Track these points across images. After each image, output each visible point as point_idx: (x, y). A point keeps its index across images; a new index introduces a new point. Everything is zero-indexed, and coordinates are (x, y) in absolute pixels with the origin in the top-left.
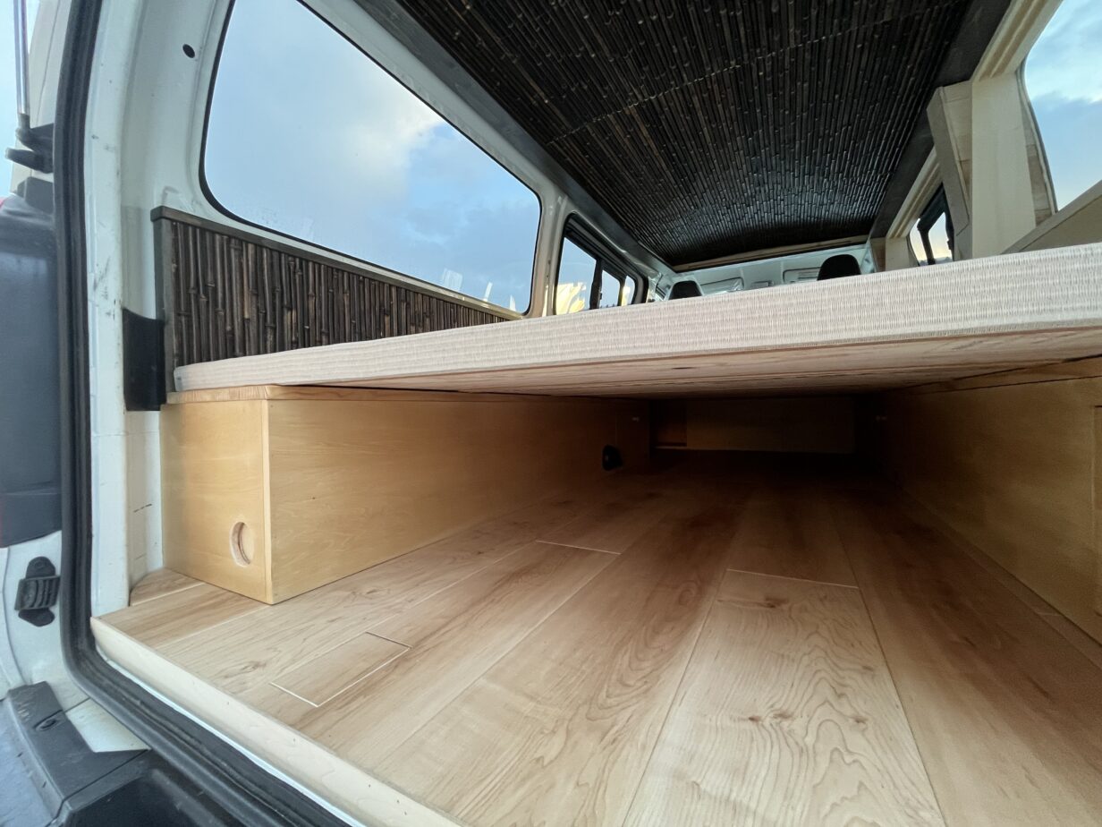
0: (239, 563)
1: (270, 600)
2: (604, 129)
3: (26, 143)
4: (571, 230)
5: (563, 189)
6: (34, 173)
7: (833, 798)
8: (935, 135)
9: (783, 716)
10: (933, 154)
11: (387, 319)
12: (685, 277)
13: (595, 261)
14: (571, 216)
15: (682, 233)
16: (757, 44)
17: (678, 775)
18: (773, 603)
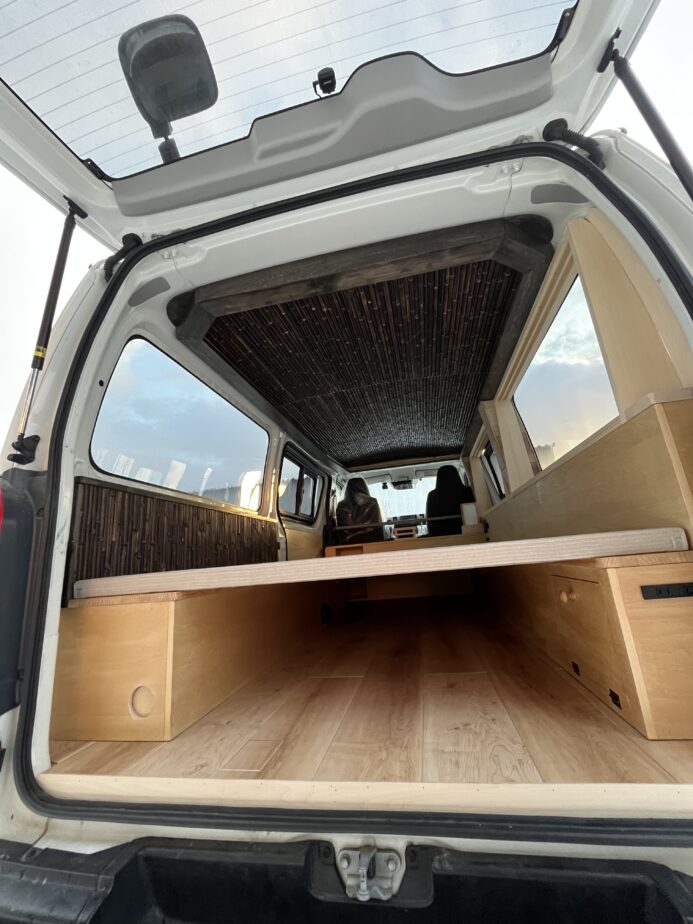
0: (135, 718)
1: (168, 737)
2: (313, 402)
3: (17, 449)
4: (288, 452)
5: (283, 428)
6: (16, 465)
7: (488, 742)
8: (483, 418)
9: (466, 725)
10: (483, 428)
11: (186, 529)
12: (356, 475)
13: (298, 469)
14: (288, 443)
15: (353, 451)
16: (397, 375)
17: (435, 750)
18: (451, 686)
